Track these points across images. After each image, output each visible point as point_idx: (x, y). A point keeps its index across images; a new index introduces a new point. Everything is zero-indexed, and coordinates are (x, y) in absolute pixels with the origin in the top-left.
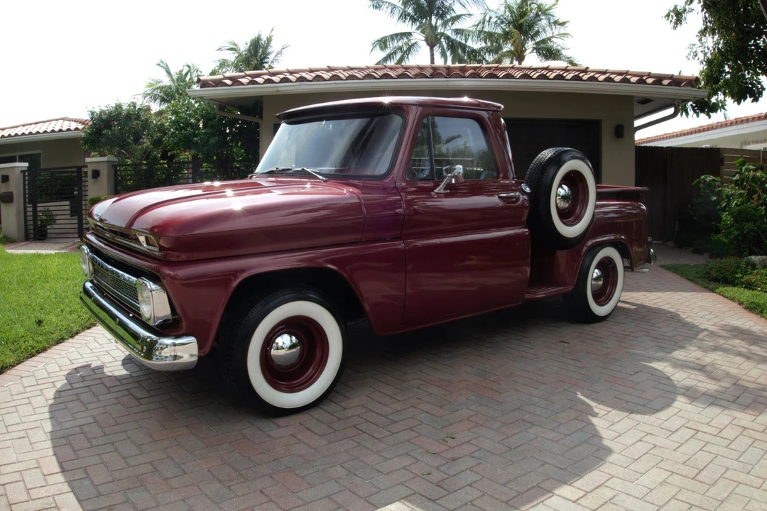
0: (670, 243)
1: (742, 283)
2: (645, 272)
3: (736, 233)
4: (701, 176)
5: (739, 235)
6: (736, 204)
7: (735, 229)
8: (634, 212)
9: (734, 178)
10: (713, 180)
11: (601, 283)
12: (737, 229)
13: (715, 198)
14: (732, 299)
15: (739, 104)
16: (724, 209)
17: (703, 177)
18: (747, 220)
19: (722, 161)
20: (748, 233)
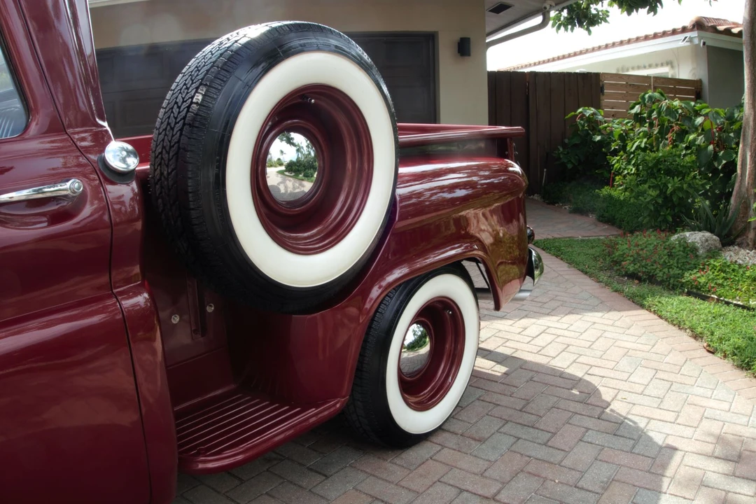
0: (536, 197)
1: (682, 285)
2: (522, 299)
3: (653, 193)
4: (579, 108)
5: (658, 196)
6: (638, 147)
7: (649, 187)
8: (496, 181)
9: (633, 111)
10: (593, 114)
11: (425, 349)
12: (654, 187)
13: (598, 138)
14: (679, 325)
15: (629, 14)
16: (615, 153)
17: (580, 110)
18: (670, 172)
19: (602, 90)
20: (673, 192)
